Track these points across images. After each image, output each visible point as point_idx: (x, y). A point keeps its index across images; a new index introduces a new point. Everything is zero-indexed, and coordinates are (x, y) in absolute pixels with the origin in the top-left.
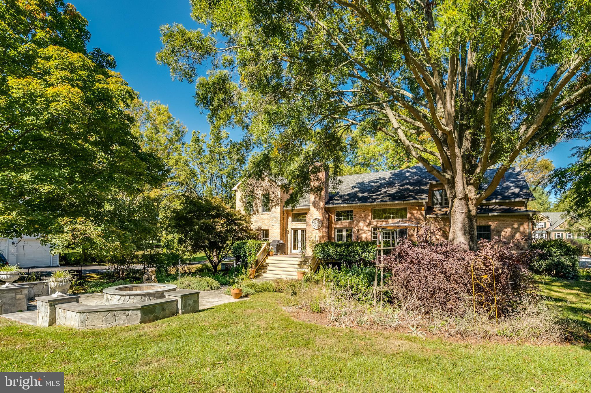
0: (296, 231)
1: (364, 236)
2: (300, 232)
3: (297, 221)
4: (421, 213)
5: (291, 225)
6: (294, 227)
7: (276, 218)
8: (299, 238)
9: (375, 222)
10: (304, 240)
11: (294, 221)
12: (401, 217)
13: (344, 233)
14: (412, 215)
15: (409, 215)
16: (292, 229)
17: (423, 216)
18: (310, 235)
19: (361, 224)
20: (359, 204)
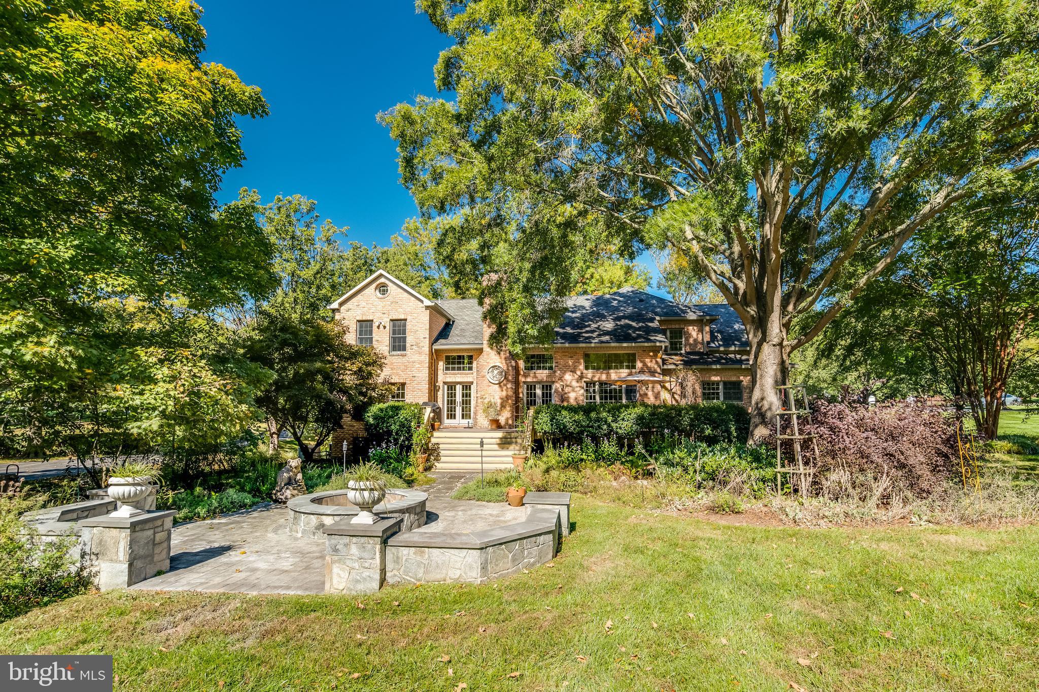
0: (451, 387)
1: (572, 396)
2: (459, 388)
3: (453, 369)
4: (657, 362)
5: (443, 376)
6: (448, 380)
7: (421, 362)
8: (459, 398)
9: (589, 374)
10: (466, 402)
11: (447, 369)
12: (628, 367)
13: (539, 392)
14: (645, 364)
15: (639, 365)
16: (445, 383)
17: (659, 366)
18: (483, 393)
19: (568, 377)
20: (567, 345)
